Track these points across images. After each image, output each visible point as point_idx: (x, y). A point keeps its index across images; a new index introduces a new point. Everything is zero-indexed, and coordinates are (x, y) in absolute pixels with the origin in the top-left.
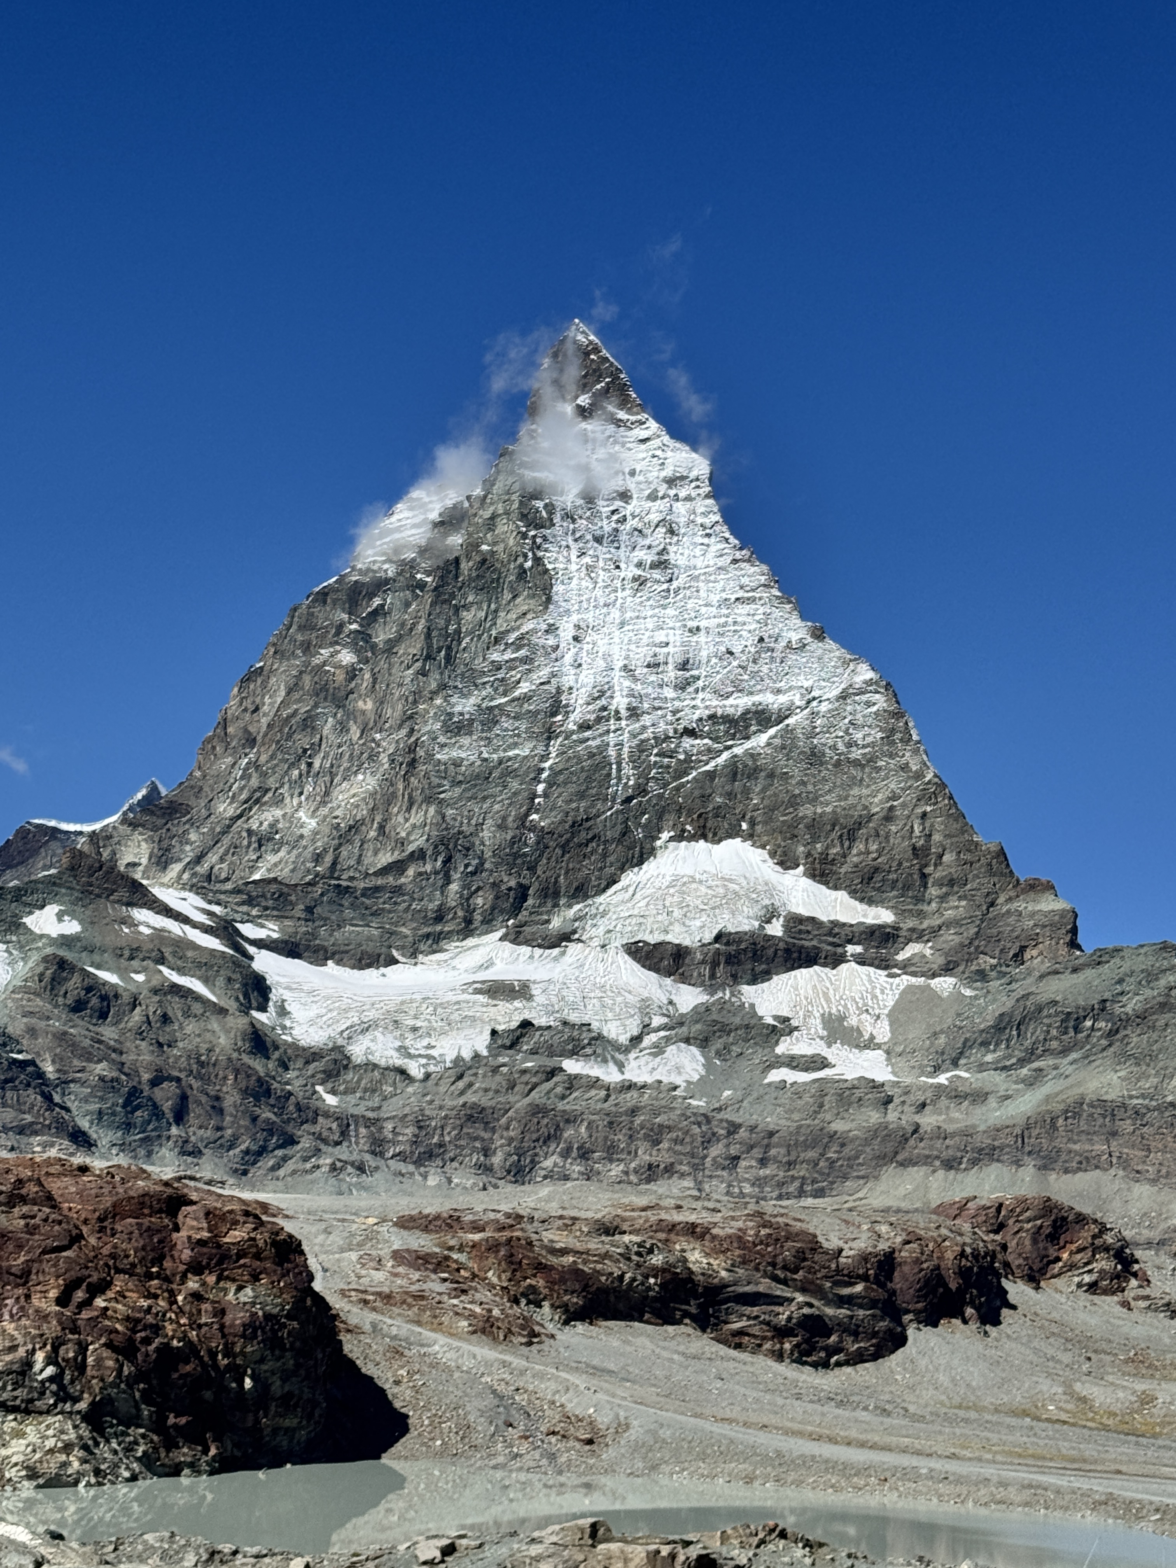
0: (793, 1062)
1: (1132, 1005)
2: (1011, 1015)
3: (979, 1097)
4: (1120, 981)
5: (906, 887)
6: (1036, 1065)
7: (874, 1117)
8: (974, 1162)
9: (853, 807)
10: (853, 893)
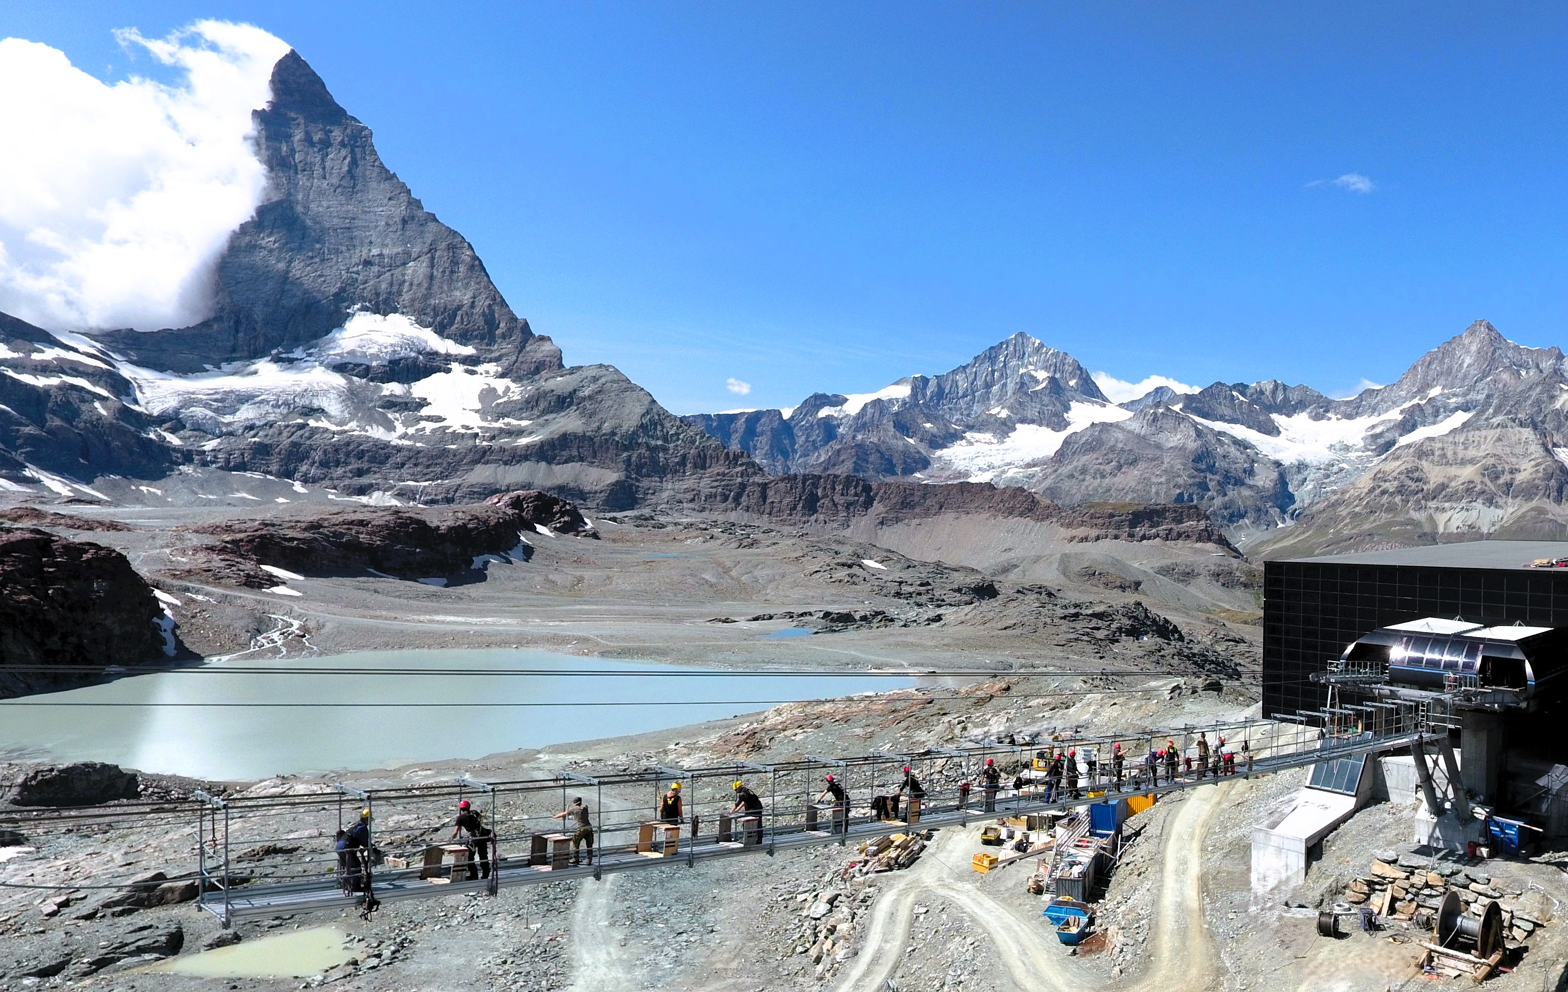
0: (429, 419)
1: (587, 392)
2: (533, 396)
3: (520, 432)
4: (582, 381)
5: (482, 339)
6: (546, 418)
7: (470, 443)
8: (518, 462)
9: (454, 301)
10: (456, 341)
